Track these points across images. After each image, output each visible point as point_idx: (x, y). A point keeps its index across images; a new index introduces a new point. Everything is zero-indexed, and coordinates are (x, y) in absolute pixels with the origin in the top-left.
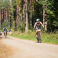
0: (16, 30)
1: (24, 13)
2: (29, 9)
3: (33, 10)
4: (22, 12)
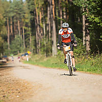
0: (35, 52)
1: (48, 22)
2: (57, 14)
3: (65, 17)
4: (46, 21)
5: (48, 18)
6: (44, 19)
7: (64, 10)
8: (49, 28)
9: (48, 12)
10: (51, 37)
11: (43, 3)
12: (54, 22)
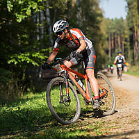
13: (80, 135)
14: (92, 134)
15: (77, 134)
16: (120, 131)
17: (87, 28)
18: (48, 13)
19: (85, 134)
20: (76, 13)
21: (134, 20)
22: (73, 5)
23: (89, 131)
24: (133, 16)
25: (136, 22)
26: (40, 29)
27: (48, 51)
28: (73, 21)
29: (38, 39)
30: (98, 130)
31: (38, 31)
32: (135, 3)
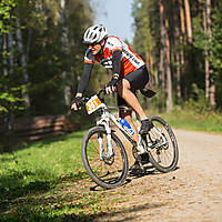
5: (161, 64)
6: (156, 66)
7: (182, 53)
8: (162, 77)
9: (162, 57)
10: (165, 87)
11: (154, 45)
12: (169, 69)
13: (70, 213)
14: (87, 211)
15: (65, 211)
16: (128, 206)
17: (77, 57)
18: (19, 36)
19: (77, 212)
20: (60, 35)
21: (145, 43)
22: (56, 23)
23: (82, 207)
24: (144, 38)
25: (148, 46)
26: (8, 60)
27: (20, 91)
28: (56, 47)
29: (6, 73)
30: (95, 205)
31: (5, 62)
32: (146, 19)
